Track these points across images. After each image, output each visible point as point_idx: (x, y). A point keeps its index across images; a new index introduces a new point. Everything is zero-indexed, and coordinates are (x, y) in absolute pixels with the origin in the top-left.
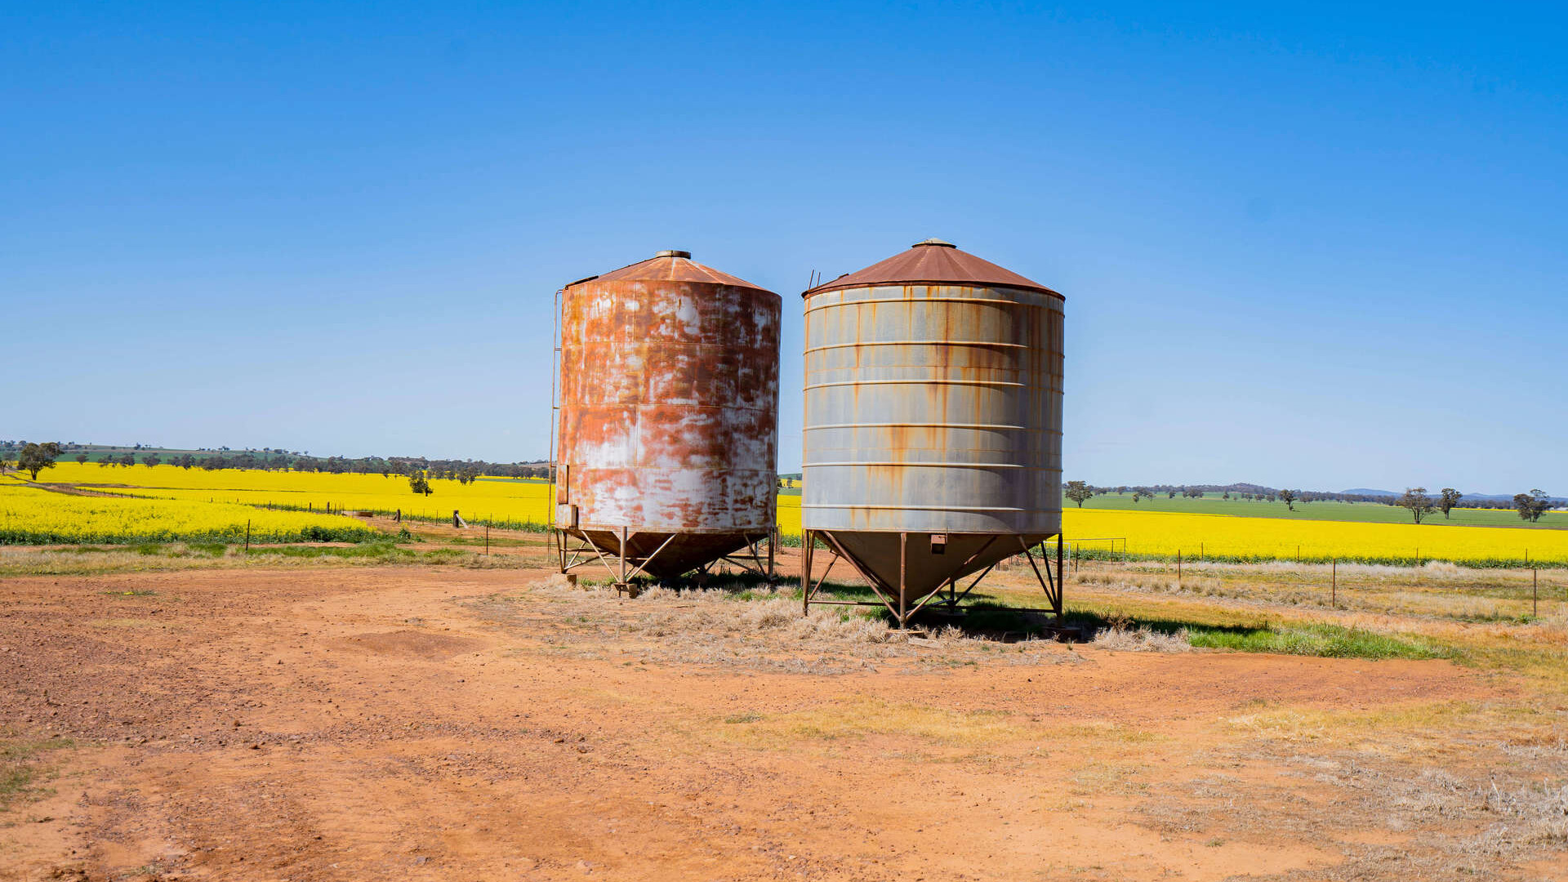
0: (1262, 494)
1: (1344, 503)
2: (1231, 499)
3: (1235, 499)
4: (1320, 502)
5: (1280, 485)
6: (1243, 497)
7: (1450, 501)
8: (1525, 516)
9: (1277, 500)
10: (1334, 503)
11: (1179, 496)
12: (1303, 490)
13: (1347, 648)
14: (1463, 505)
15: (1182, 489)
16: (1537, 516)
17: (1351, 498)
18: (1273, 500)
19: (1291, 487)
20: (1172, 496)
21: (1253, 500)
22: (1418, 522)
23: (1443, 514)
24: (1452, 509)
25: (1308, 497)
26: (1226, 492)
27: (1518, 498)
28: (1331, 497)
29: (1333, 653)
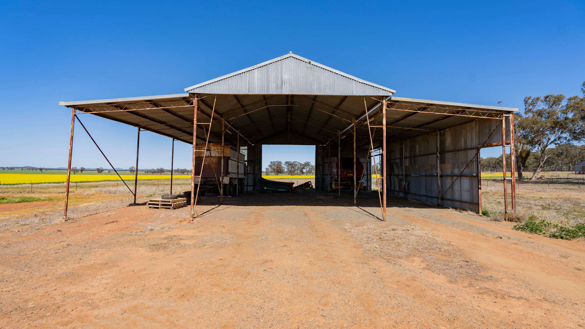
0: (33, 169)
1: (57, 170)
2: (24, 170)
3: (25, 170)
4: (50, 170)
5: (39, 166)
6: (28, 169)
7: (82, 170)
8: (99, 172)
9: (38, 170)
10: (54, 170)
11: (6, 170)
12: (46, 168)
13: (23, 201)
14: (86, 171)
15: (8, 168)
16: (101, 172)
17: (59, 169)
18: (37, 170)
19: (42, 167)
20: (3, 169)
21: (31, 170)
22: (75, 174)
23: (81, 172)
24: (83, 171)
25: (47, 169)
26: (22, 168)
27: (97, 169)
28: (54, 169)
29: (19, 202)
